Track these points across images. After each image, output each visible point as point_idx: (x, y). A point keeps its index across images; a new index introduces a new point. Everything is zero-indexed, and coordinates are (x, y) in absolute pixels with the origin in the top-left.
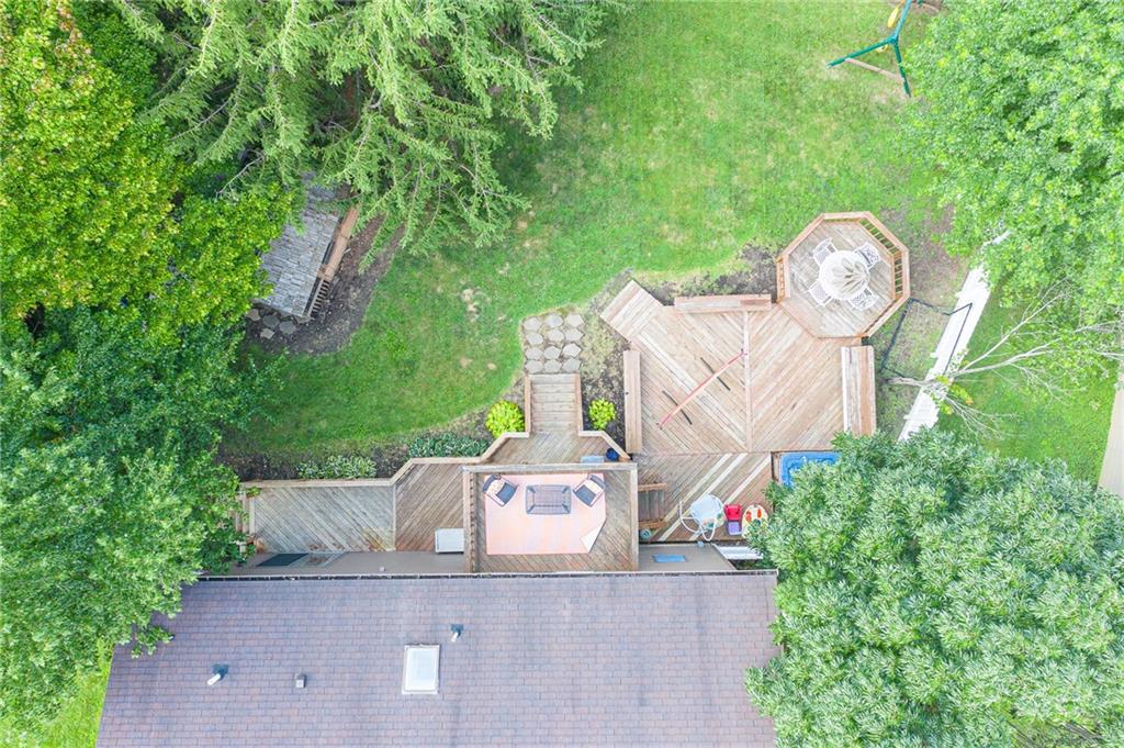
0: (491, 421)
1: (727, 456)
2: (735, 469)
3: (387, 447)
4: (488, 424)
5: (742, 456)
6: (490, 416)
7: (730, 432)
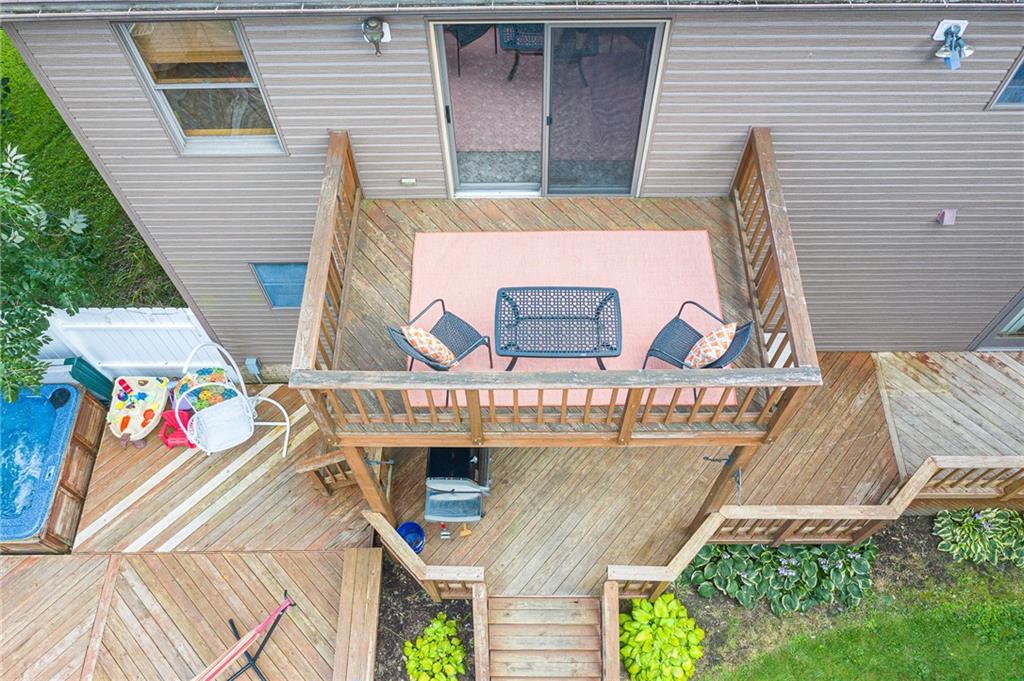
0: (693, 640)
1: (167, 547)
2: (156, 520)
3: (921, 585)
4: (700, 633)
5: (135, 547)
6: (697, 652)
7: (148, 601)
